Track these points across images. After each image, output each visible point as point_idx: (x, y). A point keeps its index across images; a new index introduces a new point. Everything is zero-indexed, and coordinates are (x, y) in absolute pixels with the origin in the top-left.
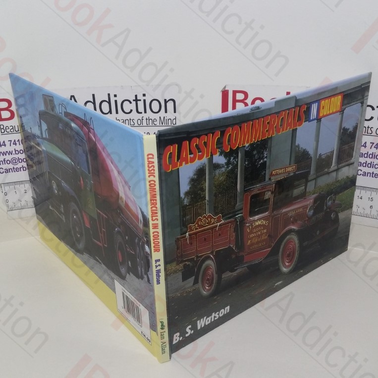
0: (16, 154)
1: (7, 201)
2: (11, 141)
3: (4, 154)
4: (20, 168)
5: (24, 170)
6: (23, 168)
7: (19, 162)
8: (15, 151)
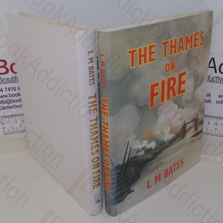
0: (10, 97)
1: (4, 128)
2: (6, 88)
3: (2, 97)
4: (13, 106)
5: (15, 108)
6: (15, 106)
7: (12, 102)
8: (9, 95)
